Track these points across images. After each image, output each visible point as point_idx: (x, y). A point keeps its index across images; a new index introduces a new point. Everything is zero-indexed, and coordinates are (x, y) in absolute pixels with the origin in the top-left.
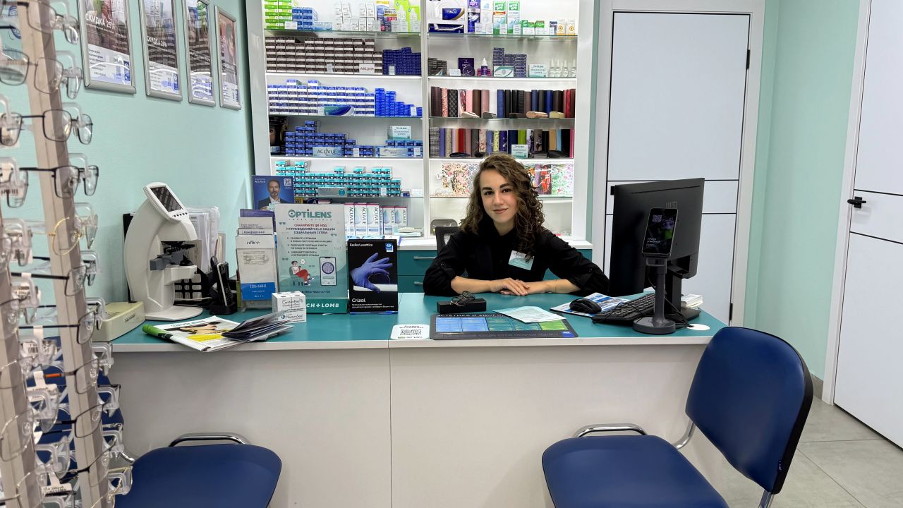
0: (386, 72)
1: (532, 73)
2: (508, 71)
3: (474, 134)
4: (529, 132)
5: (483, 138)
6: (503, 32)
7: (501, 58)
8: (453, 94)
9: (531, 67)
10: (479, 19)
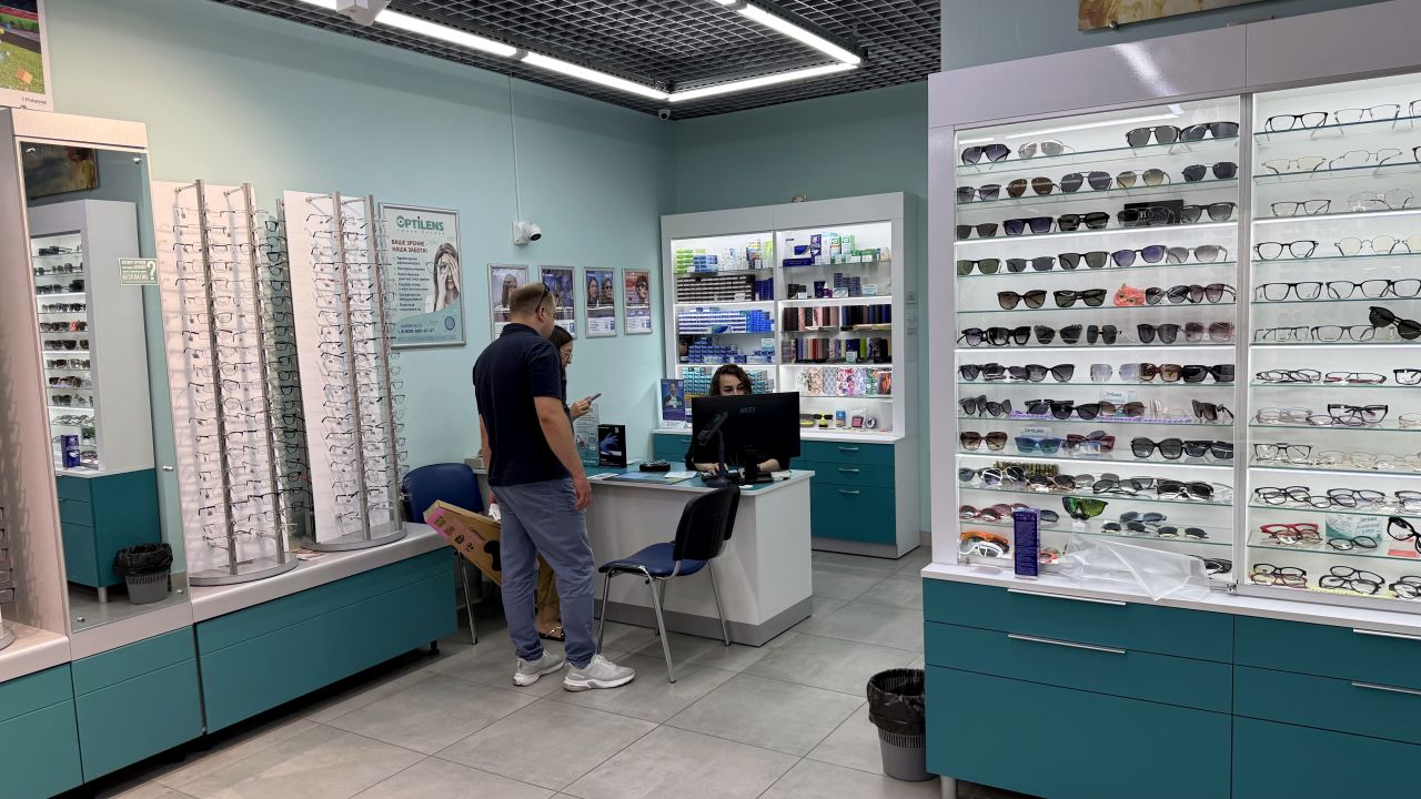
0: (754, 299)
1: (864, 292)
2: (844, 292)
3: (826, 343)
4: (868, 339)
5: (832, 346)
6: (838, 261)
7: (841, 281)
8: (809, 312)
9: (864, 288)
10: (819, 254)
